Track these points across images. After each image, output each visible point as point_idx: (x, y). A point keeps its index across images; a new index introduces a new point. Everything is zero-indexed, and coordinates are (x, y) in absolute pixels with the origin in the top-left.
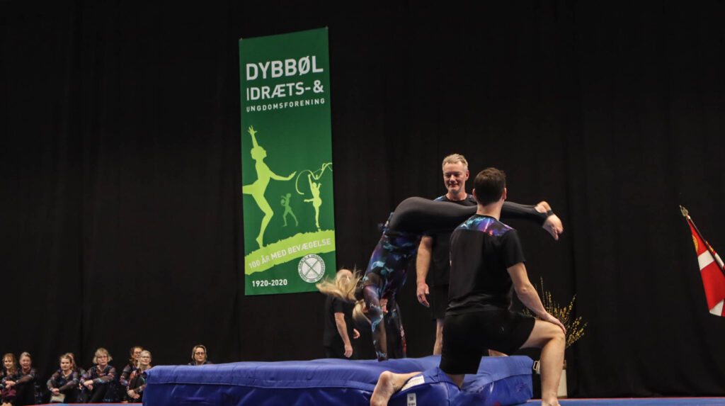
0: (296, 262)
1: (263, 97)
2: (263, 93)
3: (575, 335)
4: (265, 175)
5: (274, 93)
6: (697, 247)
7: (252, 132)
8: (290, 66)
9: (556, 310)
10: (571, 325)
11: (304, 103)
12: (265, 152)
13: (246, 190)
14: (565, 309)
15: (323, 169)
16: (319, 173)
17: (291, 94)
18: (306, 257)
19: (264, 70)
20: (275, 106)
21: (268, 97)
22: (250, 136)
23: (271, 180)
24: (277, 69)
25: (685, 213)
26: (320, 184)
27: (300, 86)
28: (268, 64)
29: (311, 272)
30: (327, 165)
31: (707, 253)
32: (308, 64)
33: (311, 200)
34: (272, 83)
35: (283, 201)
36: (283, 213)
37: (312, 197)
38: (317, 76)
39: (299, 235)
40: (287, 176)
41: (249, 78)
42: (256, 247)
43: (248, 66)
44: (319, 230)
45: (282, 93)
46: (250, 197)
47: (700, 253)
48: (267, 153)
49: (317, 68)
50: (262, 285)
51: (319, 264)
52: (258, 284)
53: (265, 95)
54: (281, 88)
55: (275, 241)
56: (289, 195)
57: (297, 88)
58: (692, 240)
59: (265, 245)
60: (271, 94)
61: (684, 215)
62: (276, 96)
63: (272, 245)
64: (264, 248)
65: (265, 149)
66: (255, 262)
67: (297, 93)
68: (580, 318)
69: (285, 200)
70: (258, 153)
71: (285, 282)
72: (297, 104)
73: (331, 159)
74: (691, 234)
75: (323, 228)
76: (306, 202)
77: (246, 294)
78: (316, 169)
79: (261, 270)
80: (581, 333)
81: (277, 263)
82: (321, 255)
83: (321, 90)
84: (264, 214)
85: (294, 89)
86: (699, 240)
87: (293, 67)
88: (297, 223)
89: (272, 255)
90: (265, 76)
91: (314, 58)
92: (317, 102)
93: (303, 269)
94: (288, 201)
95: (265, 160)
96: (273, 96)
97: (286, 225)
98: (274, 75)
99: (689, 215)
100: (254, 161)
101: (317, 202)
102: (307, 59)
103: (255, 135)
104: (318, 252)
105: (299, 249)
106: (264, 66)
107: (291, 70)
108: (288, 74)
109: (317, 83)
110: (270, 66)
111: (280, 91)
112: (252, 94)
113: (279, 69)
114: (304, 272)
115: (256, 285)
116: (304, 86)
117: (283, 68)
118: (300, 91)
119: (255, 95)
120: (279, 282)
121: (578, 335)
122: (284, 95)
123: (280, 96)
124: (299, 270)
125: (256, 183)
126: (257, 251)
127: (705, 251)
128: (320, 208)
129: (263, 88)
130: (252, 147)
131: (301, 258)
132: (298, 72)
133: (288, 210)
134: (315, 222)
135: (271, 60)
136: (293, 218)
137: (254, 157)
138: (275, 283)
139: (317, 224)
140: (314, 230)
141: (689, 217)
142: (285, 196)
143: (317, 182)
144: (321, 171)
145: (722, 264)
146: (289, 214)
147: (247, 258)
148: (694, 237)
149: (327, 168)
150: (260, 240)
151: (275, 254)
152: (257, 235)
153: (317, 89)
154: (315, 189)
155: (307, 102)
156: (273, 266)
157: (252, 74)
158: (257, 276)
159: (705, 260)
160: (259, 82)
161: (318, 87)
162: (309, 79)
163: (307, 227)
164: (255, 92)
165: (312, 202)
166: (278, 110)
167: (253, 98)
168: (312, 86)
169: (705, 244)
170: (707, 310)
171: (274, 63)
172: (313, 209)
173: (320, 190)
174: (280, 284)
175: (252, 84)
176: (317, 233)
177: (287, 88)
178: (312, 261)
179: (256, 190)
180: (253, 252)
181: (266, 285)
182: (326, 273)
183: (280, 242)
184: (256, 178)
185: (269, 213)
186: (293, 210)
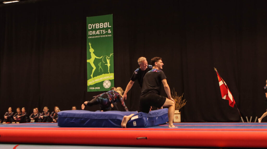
0: (102, 82)
1: (93, 34)
2: (93, 33)
3: (183, 104)
4: (93, 57)
5: (97, 33)
6: (219, 80)
7: (90, 44)
8: (101, 25)
9: (178, 97)
10: (182, 101)
11: (105, 36)
12: (93, 50)
13: (88, 61)
14: (181, 97)
15: (111, 55)
16: (109, 56)
17: (101, 33)
19: (94, 26)
20: (97, 37)
21: (95, 34)
22: (89, 46)
23: (95, 58)
24: (97, 26)
25: (215, 69)
26: (110, 60)
27: (104, 31)
28: (95, 24)
29: (107, 85)
31: (222, 81)
32: (107, 25)
33: (107, 64)
34: (96, 30)
35: (99, 65)
36: (99, 68)
37: (107, 63)
38: (109, 28)
39: (103, 74)
40: (100, 57)
41: (89, 28)
42: (91, 78)
43: (89, 25)
45: (99, 33)
46: (89, 63)
47: (220, 81)
48: (94, 51)
49: (109, 26)
53: (94, 34)
54: (99, 32)
55: (96, 76)
56: (100, 63)
57: (103, 31)
58: (217, 77)
59: (93, 77)
60: (95, 33)
62: (97, 34)
63: (95, 77)
64: (93, 78)
65: (94, 49)
66: (90, 82)
67: (103, 33)
68: (185, 99)
70: (92, 50)
71: (99, 88)
72: (103, 36)
73: (113, 52)
74: (217, 76)
75: (111, 73)
77: (88, 91)
78: (109, 55)
79: (92, 85)
81: (97, 83)
82: (110, 80)
83: (110, 32)
84: (93, 68)
85: (103, 32)
86: (220, 77)
87: (102, 25)
88: (103, 71)
89: (95, 80)
90: (94, 28)
91: (108, 23)
92: (109, 36)
93: (104, 84)
94: (100, 65)
96: (96, 34)
97: (99, 71)
98: (97, 28)
100: (90, 53)
101: (109, 65)
102: (106, 23)
103: (91, 45)
105: (103, 79)
106: (94, 25)
107: (102, 26)
108: (101, 27)
109: (109, 30)
110: (96, 25)
111: (98, 32)
112: (90, 33)
113: (98, 26)
114: (105, 85)
116: (105, 31)
117: (99, 26)
118: (104, 32)
119: (91, 33)
121: (184, 104)
122: (99, 34)
123: (98, 34)
124: (103, 85)
125: (91, 59)
126: (91, 79)
127: (221, 81)
128: (110, 67)
129: (93, 31)
130: (90, 49)
131: (104, 81)
132: (104, 27)
133: (100, 67)
135: (96, 23)
136: (102, 69)
137: (90, 51)
138: (96, 88)
139: (109, 71)
140: (108, 73)
141: (217, 71)
143: (109, 59)
145: (226, 84)
146: (100, 69)
147: (88, 81)
148: (218, 77)
150: (92, 76)
152: (91, 74)
153: (109, 32)
154: (108, 61)
155: (106, 36)
156: (95, 83)
157: (90, 27)
158: (91, 86)
159: (221, 83)
160: (92, 30)
161: (109, 31)
162: (107, 29)
163: (106, 72)
164: (91, 32)
166: (98, 38)
167: (90, 34)
168: (108, 31)
169: (221, 79)
170: (221, 97)
171: (97, 24)
172: (108, 67)
173: (110, 61)
175: (90, 30)
177: (100, 32)
178: (107, 82)
179: (91, 61)
181: (94, 89)
182: (111, 86)
183: (98, 77)
184: (91, 58)
185: (95, 68)
186: (102, 67)
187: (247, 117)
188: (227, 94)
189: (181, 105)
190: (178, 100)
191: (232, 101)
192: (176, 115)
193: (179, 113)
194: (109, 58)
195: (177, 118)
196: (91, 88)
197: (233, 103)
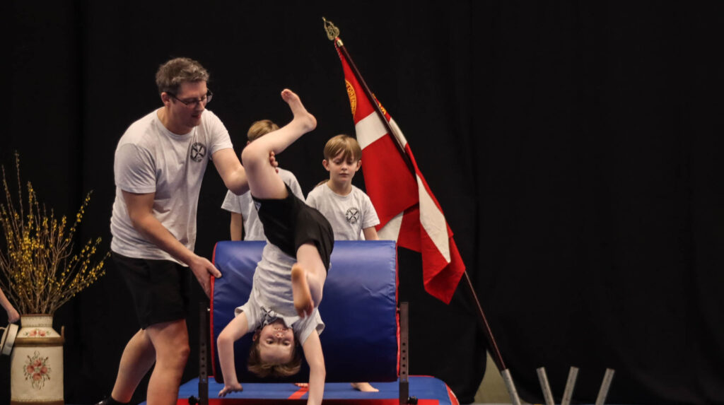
6: (353, 104)
25: (333, 33)
31: (373, 118)
47: (360, 117)
58: (345, 88)
61: (331, 38)
80: (100, 271)
86: (359, 90)
99: (340, 37)
121: (92, 273)
127: (368, 112)
141: (340, 42)
145: (403, 141)
148: (348, 83)
159: (369, 131)
169: (370, 99)
187: (542, 372)
188: (412, 210)
189: (69, 282)
190: (47, 246)
191: (449, 261)
192: (30, 351)
193: (53, 334)
195: (42, 372)
197: (449, 269)
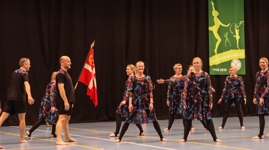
0: (230, 62)
4: (218, 23)
7: (213, 4)
12: (218, 13)
13: (210, 28)
15: (240, 24)
18: (234, 60)
22: (212, 6)
23: (220, 26)
26: (239, 30)
30: (242, 22)
35: (225, 35)
39: (231, 50)
40: (227, 25)
42: (214, 54)
44: (239, 49)
46: (212, 32)
48: (219, 14)
50: (217, 71)
51: (239, 63)
52: (215, 70)
56: (227, 33)
59: (218, 53)
63: (221, 54)
65: (218, 12)
66: (214, 61)
69: (226, 35)
70: (215, 13)
71: (226, 70)
73: (244, 20)
75: (241, 48)
76: (234, 37)
79: (217, 64)
81: (223, 62)
82: (240, 59)
84: (217, 40)
88: (231, 45)
93: (233, 64)
94: (227, 36)
95: (218, 17)
97: (226, 46)
100: (213, 17)
101: (238, 37)
103: (214, 5)
104: (239, 58)
105: (231, 56)
115: (214, 70)
120: (224, 70)
124: (231, 65)
125: (214, 26)
126: (215, 56)
128: (239, 40)
130: (213, 10)
131: (232, 60)
133: (227, 39)
134: (237, 45)
136: (229, 43)
138: (222, 70)
139: (238, 47)
140: (237, 49)
142: (226, 33)
143: (238, 29)
144: (239, 24)
146: (227, 41)
147: (210, 59)
149: (242, 23)
150: (216, 51)
151: (222, 58)
154: (237, 32)
156: (221, 63)
158: (215, 66)
163: (234, 47)
165: (236, 37)
172: (236, 40)
174: (224, 71)
176: (237, 50)
178: (236, 62)
179: (214, 29)
180: (213, 56)
181: (218, 71)
182: (241, 67)
183: (224, 53)
184: (214, 24)
185: (219, 40)
186: (229, 39)
194: (238, 27)
196: (215, 69)
